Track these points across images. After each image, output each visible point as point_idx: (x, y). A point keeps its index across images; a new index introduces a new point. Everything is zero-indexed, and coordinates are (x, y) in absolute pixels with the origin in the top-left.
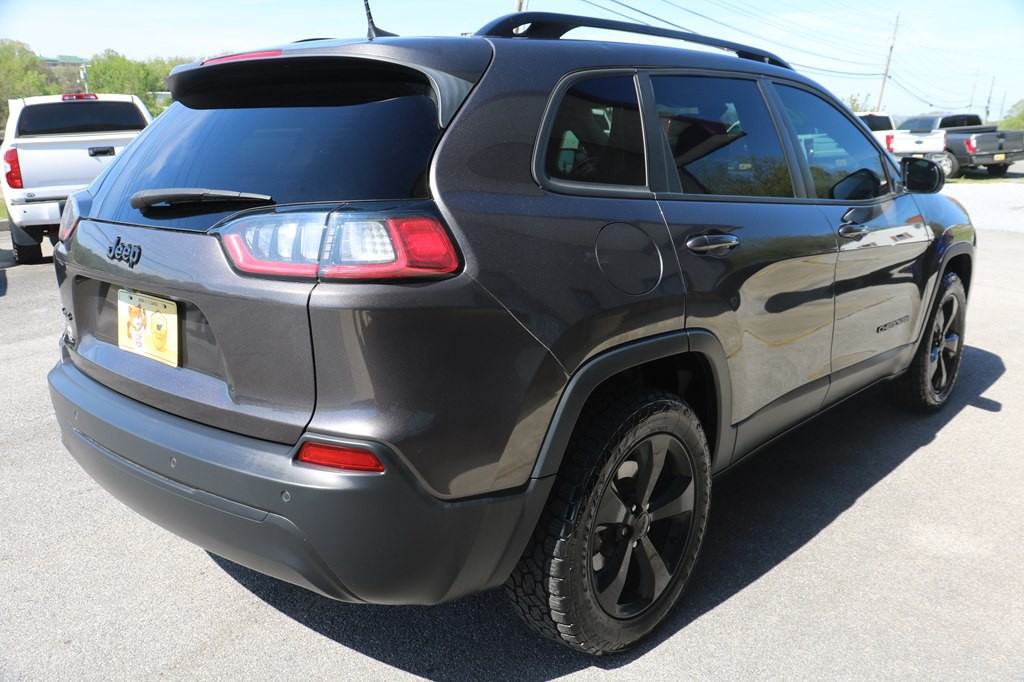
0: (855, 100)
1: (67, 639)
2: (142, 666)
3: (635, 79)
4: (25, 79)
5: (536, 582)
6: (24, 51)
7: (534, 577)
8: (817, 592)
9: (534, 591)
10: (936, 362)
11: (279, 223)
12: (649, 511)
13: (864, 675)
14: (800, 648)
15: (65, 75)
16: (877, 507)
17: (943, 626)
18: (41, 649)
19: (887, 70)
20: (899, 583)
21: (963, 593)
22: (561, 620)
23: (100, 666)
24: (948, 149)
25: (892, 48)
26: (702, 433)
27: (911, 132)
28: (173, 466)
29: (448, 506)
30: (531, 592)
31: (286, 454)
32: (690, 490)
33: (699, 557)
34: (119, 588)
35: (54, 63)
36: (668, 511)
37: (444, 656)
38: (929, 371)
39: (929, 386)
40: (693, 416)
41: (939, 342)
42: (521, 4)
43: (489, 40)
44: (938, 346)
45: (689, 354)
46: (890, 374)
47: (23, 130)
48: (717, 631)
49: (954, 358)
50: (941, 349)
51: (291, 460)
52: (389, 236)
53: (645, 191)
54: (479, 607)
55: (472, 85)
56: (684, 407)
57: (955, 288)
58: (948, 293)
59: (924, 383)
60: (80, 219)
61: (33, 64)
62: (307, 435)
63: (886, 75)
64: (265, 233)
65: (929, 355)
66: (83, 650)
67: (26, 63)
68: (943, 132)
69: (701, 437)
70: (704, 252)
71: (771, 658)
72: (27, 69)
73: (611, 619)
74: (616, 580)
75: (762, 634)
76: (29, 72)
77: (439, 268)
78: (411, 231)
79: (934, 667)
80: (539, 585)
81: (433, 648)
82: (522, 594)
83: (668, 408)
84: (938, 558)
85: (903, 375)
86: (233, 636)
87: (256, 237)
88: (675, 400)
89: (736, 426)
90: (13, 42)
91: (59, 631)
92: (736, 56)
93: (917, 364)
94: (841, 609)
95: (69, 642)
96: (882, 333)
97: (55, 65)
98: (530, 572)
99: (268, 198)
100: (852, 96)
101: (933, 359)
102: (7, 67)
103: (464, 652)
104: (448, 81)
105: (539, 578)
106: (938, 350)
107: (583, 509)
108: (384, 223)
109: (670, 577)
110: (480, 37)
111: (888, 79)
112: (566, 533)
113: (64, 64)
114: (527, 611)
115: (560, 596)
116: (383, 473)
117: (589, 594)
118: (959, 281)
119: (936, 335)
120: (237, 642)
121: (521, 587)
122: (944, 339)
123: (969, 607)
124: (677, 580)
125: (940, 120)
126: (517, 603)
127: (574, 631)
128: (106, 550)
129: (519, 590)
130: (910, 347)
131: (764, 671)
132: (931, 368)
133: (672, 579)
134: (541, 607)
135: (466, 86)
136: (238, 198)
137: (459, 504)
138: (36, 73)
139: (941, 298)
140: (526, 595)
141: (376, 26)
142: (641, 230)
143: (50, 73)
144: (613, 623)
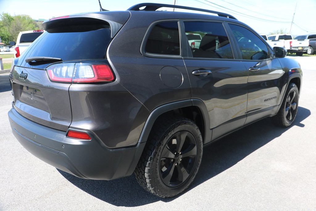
0: (282, 30)
1: (12, 189)
2: (31, 197)
3: (178, 23)
4: (29, 26)
5: (142, 175)
6: (29, 18)
7: (142, 173)
8: (237, 181)
9: (142, 177)
10: (287, 112)
11: (62, 66)
12: (181, 154)
13: (246, 206)
14: (228, 198)
15: (41, 25)
16: (263, 155)
17: (274, 192)
18: (4, 192)
19: (293, 21)
20: (264, 179)
21: (283, 182)
22: (150, 186)
23: (19, 197)
24: (310, 46)
25: (294, 14)
26: (199, 131)
27: (298, 40)
28: (35, 138)
29: (111, 150)
30: (141, 178)
31: (64, 134)
32: (195, 148)
33: (199, 169)
34: (29, 175)
35: (37, 21)
36: (187, 155)
37: (119, 197)
38: (285, 114)
39: (285, 119)
40: (195, 125)
41: (289, 105)
42: (175, 1)
43: (130, 12)
44: (289, 106)
45: (192, 106)
46: (271, 115)
47: (22, 41)
48: (203, 192)
49: (295, 110)
50: (290, 107)
51: (65, 136)
52: (92, 70)
53: (180, 57)
54: (133, 183)
55: (122, 25)
56: (192, 123)
57: (294, 88)
58: (292, 89)
59: (283, 118)
60: (15, 66)
61: (31, 22)
62: (70, 129)
63: (292, 22)
64: (59, 69)
65: (285, 109)
66: (15, 192)
67: (29, 21)
68: (309, 40)
69: (199, 132)
70: (198, 75)
71: (218, 200)
72: (29, 23)
73: (167, 187)
74: (169, 175)
75: (217, 193)
76: (30, 24)
77: (108, 80)
78: (99, 68)
79: (268, 204)
80: (143, 175)
81: (116, 194)
82: (139, 178)
83: (185, 123)
84: (278, 172)
85: (276, 115)
86: (59, 189)
87: (56, 70)
88: (189, 120)
89: (212, 129)
90: (26, 15)
91: (10, 187)
92: (218, 16)
93: (280, 112)
94: (243, 186)
95: (12, 190)
96: (266, 102)
97: (37, 22)
98: (141, 172)
99: (60, 59)
100: (281, 29)
101: (286, 110)
102: (24, 23)
103: (125, 196)
104: (115, 24)
105: (143, 174)
106: (289, 107)
107: (156, 153)
108: (91, 66)
109: (188, 175)
110: (128, 11)
111: (293, 23)
112: (150, 160)
113: (40, 21)
114: (141, 183)
115: (149, 179)
116: (90, 140)
117: (159, 178)
118: (296, 86)
119: (287, 103)
120: (60, 191)
121: (139, 176)
122: (291, 104)
123: (284, 187)
124: (191, 176)
125: (308, 36)
126: (138, 181)
127: (154, 190)
128: (28, 164)
129: (138, 177)
130: (278, 106)
131: (215, 204)
132: (286, 113)
133: (189, 176)
134: (145, 182)
135: (120, 25)
136: (52, 59)
137: (115, 150)
138: (32, 24)
139: (289, 91)
140: (140, 178)
141: (103, 8)
142: (176, 68)
143: (36, 24)
144: (168, 188)
